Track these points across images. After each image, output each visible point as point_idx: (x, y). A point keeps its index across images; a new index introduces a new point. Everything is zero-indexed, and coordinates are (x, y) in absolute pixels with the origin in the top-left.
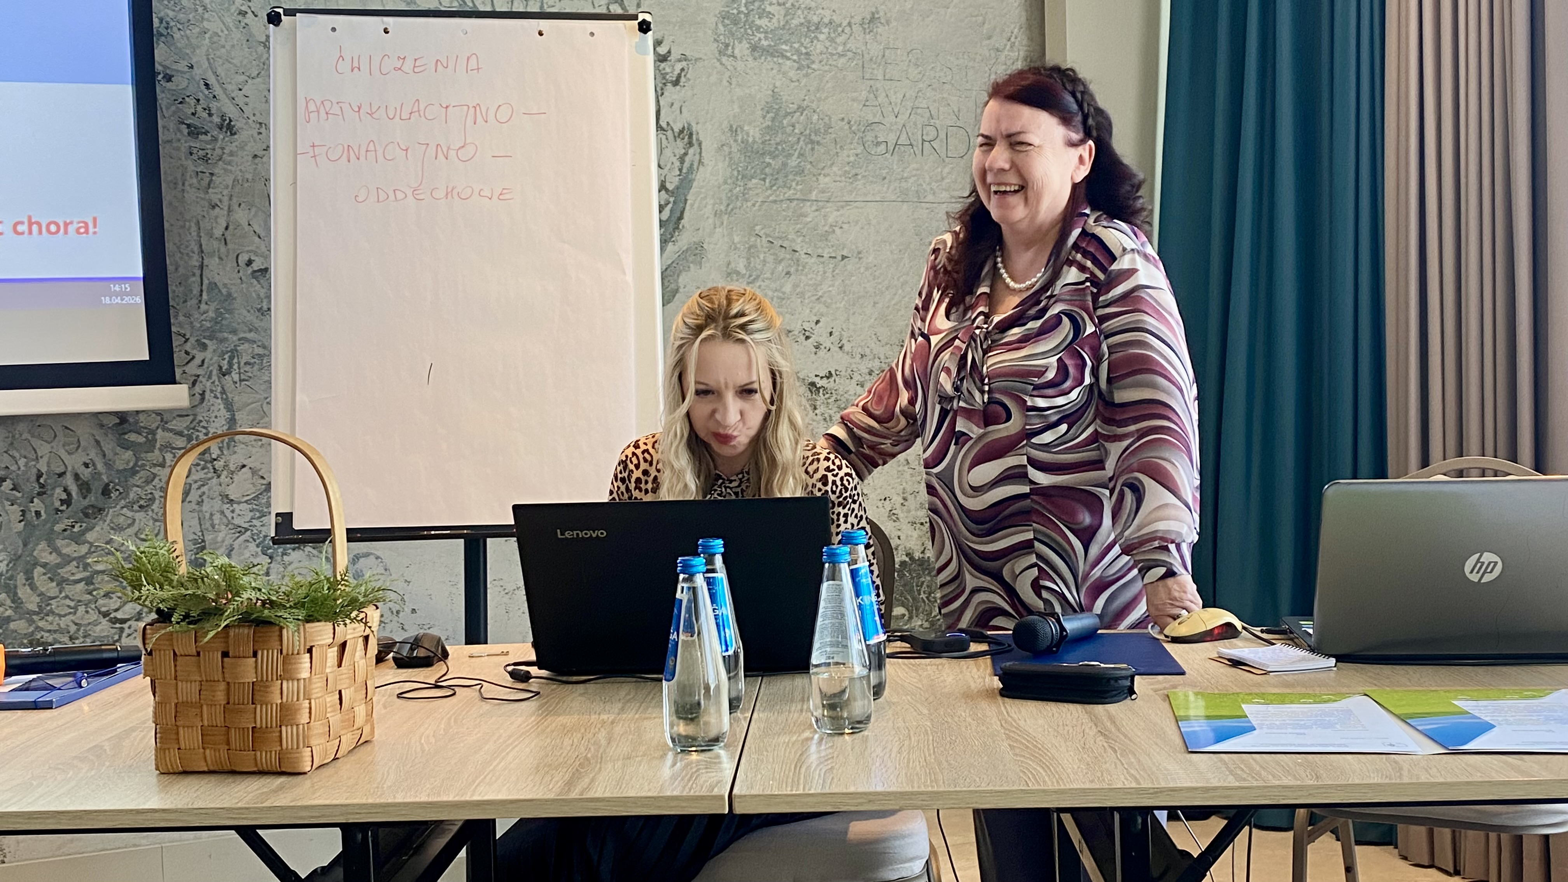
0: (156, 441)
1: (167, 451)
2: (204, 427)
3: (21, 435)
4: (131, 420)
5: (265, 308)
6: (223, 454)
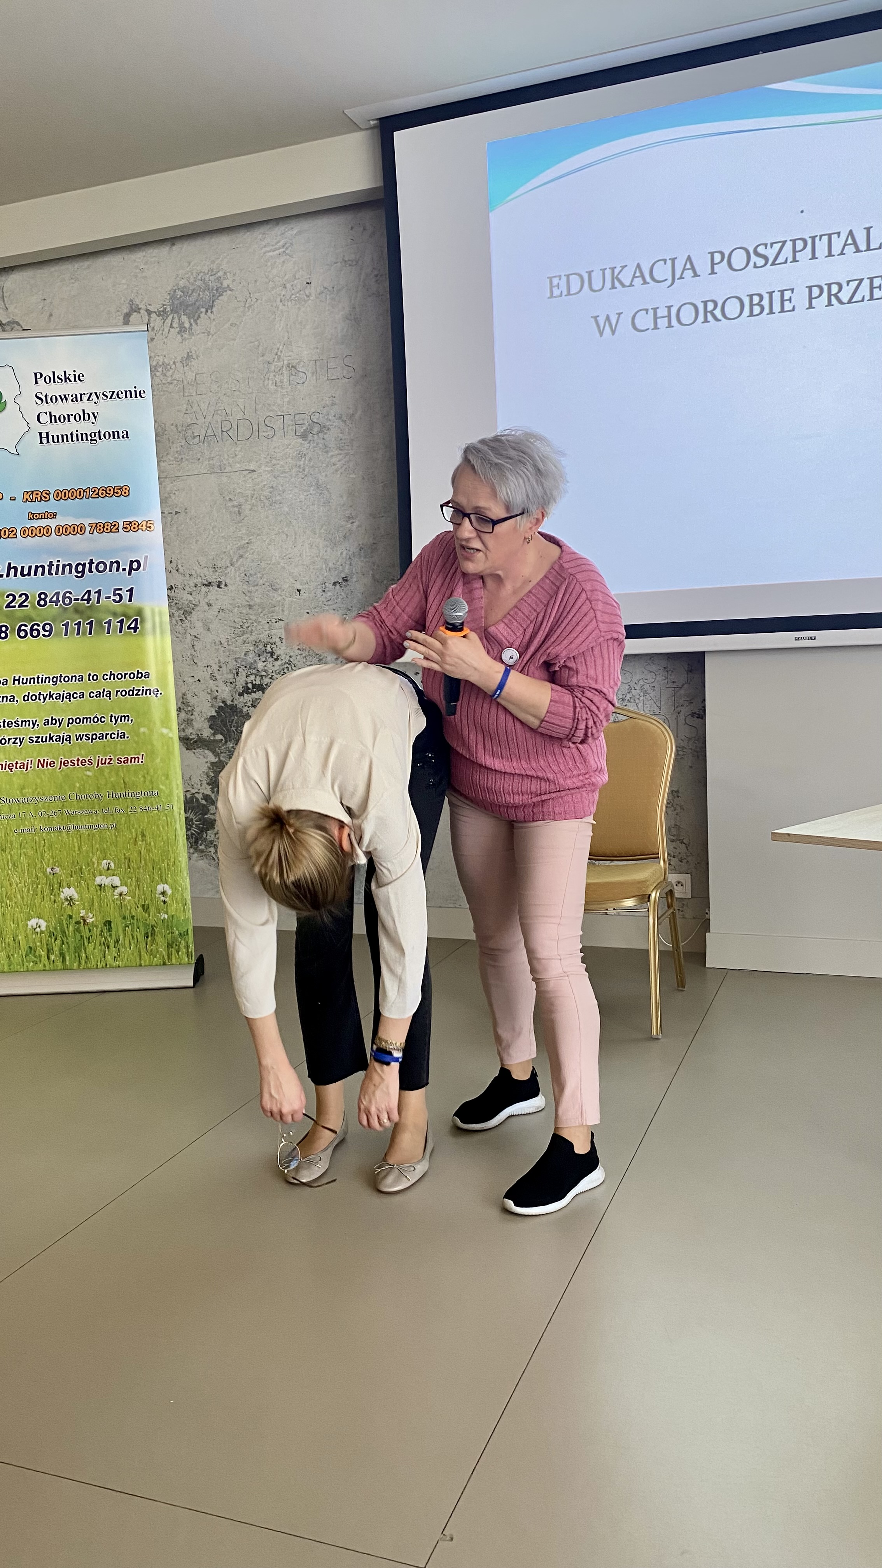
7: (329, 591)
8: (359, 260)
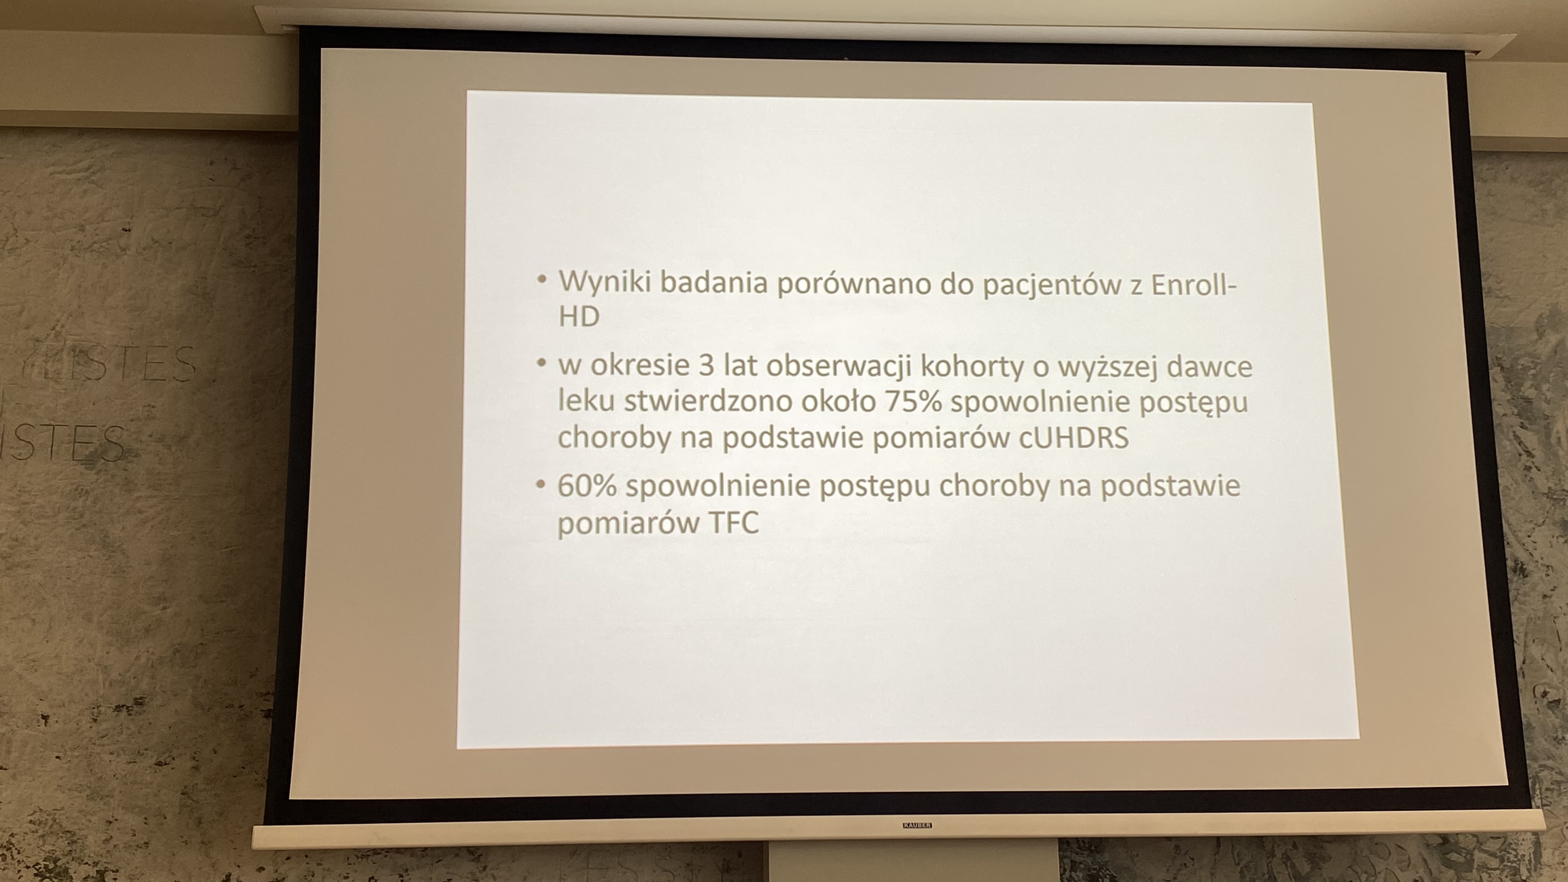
0: (1474, 861)
1: (1483, 873)
2: (1513, 849)
3: (1362, 851)
4: (1452, 841)
5: (1560, 737)
6: (1531, 876)
7: (104, 721)
8: (220, 209)
